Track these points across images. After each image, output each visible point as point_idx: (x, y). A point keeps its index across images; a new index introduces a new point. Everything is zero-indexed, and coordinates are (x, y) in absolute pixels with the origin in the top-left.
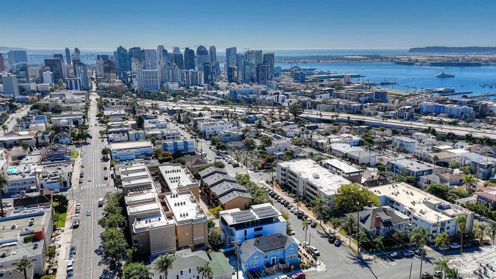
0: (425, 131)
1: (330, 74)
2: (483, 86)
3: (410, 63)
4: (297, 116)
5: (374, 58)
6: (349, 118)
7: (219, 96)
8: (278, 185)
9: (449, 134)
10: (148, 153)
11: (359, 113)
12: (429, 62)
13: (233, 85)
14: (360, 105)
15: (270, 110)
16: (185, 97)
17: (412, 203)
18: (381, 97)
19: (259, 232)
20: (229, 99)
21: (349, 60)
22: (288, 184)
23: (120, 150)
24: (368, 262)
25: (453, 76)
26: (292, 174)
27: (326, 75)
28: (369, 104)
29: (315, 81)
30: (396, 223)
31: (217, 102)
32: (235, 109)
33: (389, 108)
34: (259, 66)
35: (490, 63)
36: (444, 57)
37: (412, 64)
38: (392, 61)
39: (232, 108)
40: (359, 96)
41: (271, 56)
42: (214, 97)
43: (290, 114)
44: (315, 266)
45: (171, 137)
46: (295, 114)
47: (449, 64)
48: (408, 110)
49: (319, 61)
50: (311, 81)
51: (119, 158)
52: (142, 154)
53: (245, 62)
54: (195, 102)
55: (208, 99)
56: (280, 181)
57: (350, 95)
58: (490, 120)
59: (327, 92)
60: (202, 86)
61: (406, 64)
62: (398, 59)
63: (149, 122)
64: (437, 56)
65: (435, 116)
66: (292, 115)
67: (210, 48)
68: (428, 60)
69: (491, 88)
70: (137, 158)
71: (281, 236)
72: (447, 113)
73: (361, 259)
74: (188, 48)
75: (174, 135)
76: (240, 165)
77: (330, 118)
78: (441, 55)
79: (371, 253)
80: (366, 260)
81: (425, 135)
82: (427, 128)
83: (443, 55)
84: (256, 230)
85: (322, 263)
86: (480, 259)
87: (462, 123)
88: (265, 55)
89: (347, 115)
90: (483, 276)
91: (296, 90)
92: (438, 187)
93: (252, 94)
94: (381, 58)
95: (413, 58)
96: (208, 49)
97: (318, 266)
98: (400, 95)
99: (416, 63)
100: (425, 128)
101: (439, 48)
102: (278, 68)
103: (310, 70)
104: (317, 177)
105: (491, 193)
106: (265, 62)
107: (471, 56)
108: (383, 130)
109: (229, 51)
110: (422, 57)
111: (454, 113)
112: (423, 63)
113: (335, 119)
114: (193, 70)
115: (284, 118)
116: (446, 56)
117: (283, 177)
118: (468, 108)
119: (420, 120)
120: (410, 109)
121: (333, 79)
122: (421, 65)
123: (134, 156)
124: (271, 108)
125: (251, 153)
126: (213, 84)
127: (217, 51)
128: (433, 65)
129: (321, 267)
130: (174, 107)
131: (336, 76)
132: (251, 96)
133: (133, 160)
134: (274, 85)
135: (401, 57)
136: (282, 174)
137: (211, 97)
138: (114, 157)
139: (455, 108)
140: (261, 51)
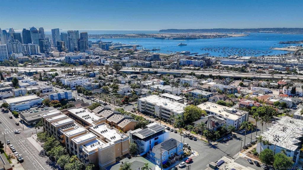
0: (190, 74)
1: (122, 45)
2: (202, 50)
3: (163, 38)
4: (118, 71)
5: (142, 36)
6: (149, 70)
7: (57, 61)
8: (140, 113)
9: (202, 75)
10: (38, 103)
11: (150, 67)
12: (172, 37)
13: (63, 54)
14: (149, 62)
15: (100, 68)
16: (32, 63)
17: (219, 112)
18: (157, 57)
19: (157, 141)
20: (66, 63)
21: (129, 36)
22: (147, 111)
23: (17, 103)
24: (216, 146)
25: (186, 45)
26: (150, 104)
27: (120, 46)
28: (152, 62)
29: (114, 49)
30: (220, 123)
31: (58, 65)
32: (75, 69)
33: (164, 64)
34: (79, 40)
35: (201, 38)
36: (178, 35)
37: (164, 39)
38: (153, 37)
39: (73, 68)
40: (146, 57)
41: (86, 34)
42: (54, 62)
43: (114, 70)
44: (192, 153)
45: (46, 90)
46: (117, 70)
47: (182, 38)
48: (176, 64)
49: (111, 37)
50: (112, 50)
51: (17, 109)
52: (34, 104)
53: (69, 38)
54: (40, 66)
55: (50, 64)
56: (141, 110)
57: (141, 57)
58: (214, 67)
59: (127, 56)
60: (41, 55)
61: (160, 38)
62: (156, 36)
63: (22, 82)
64: (175, 34)
65: (188, 66)
66: (115, 70)
67: (39, 29)
68: (171, 36)
69: (206, 50)
70: (31, 107)
71: (173, 140)
72: (193, 64)
73: (211, 145)
74: (25, 29)
75: (48, 89)
76: (107, 104)
77: (138, 71)
78: (176, 34)
79: (214, 141)
80: (214, 145)
81: (191, 76)
82: (191, 73)
83: (177, 34)
84: (155, 139)
85: (195, 152)
86: (271, 133)
87: (202, 69)
88: (81, 34)
89: (148, 69)
90: (278, 141)
91: (107, 55)
92: (222, 102)
93: (81, 58)
94: (147, 36)
95: (164, 35)
96: (38, 30)
97: (194, 153)
98: (165, 56)
99: (166, 38)
100: (189, 73)
101: (174, 30)
102: (90, 42)
103: (108, 42)
104: (166, 105)
105: (245, 102)
106: (82, 38)
107: (191, 34)
108: (169, 76)
109: (54, 31)
110: (168, 35)
111: (197, 64)
112: (169, 38)
113: (141, 71)
114: (31, 44)
115: (110, 72)
116: (179, 34)
117: (143, 107)
118: (203, 61)
119: (182, 69)
120: (177, 63)
121: (125, 48)
122: (169, 39)
123: (29, 107)
124: (101, 67)
125: (109, 96)
126: (48, 53)
127: (45, 31)
128: (174, 39)
129: (196, 154)
130: (30, 70)
131: (126, 46)
132: (81, 60)
133: (29, 109)
134: (92, 53)
135: (157, 35)
136: (142, 105)
137: (51, 62)
138: (14, 109)
139: (197, 62)
140: (78, 31)
